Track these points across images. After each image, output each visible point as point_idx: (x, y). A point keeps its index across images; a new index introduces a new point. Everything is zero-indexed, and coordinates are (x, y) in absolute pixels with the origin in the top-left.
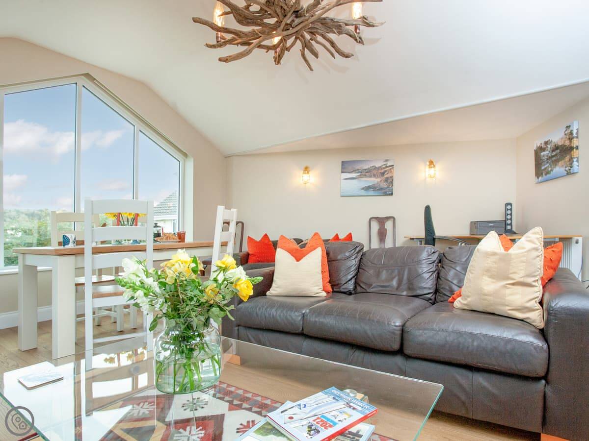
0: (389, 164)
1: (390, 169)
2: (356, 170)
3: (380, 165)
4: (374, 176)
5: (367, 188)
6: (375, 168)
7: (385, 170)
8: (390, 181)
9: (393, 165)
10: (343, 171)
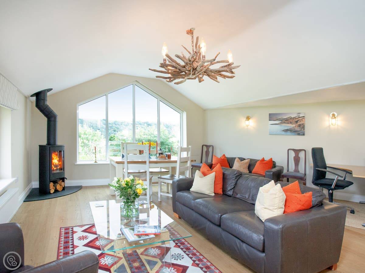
0: (301, 115)
1: (302, 119)
2: (278, 119)
3: (294, 116)
4: (291, 123)
5: (286, 131)
6: (291, 118)
7: (299, 119)
8: (302, 126)
9: (304, 117)
10: (271, 119)
